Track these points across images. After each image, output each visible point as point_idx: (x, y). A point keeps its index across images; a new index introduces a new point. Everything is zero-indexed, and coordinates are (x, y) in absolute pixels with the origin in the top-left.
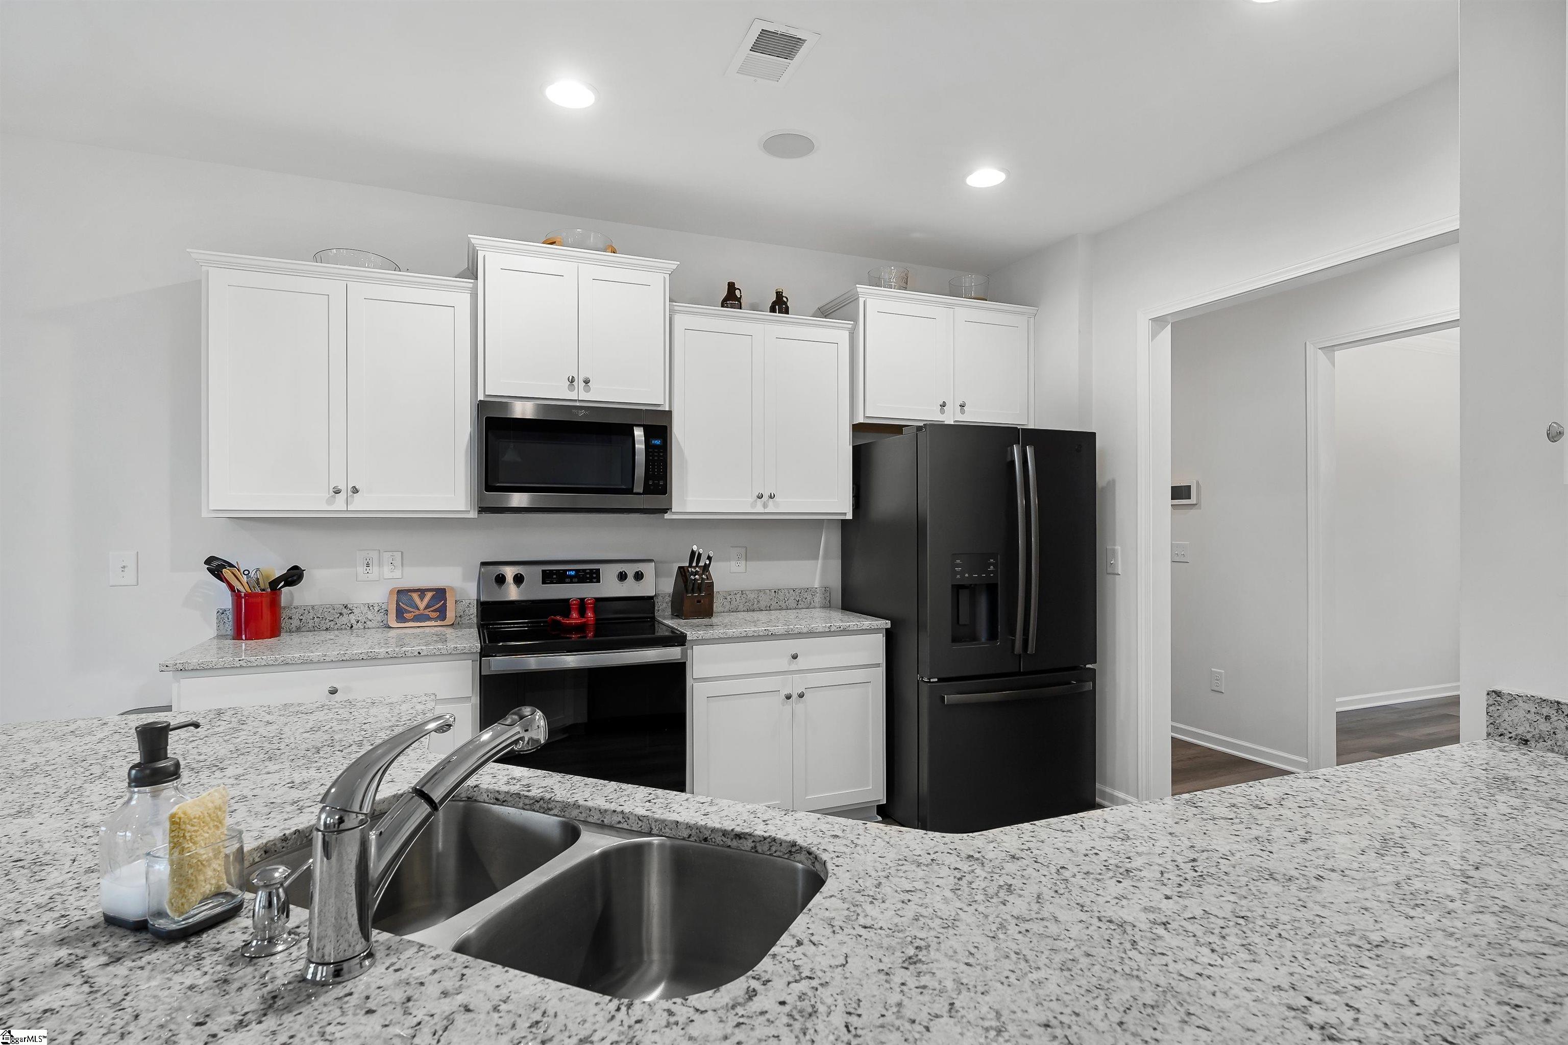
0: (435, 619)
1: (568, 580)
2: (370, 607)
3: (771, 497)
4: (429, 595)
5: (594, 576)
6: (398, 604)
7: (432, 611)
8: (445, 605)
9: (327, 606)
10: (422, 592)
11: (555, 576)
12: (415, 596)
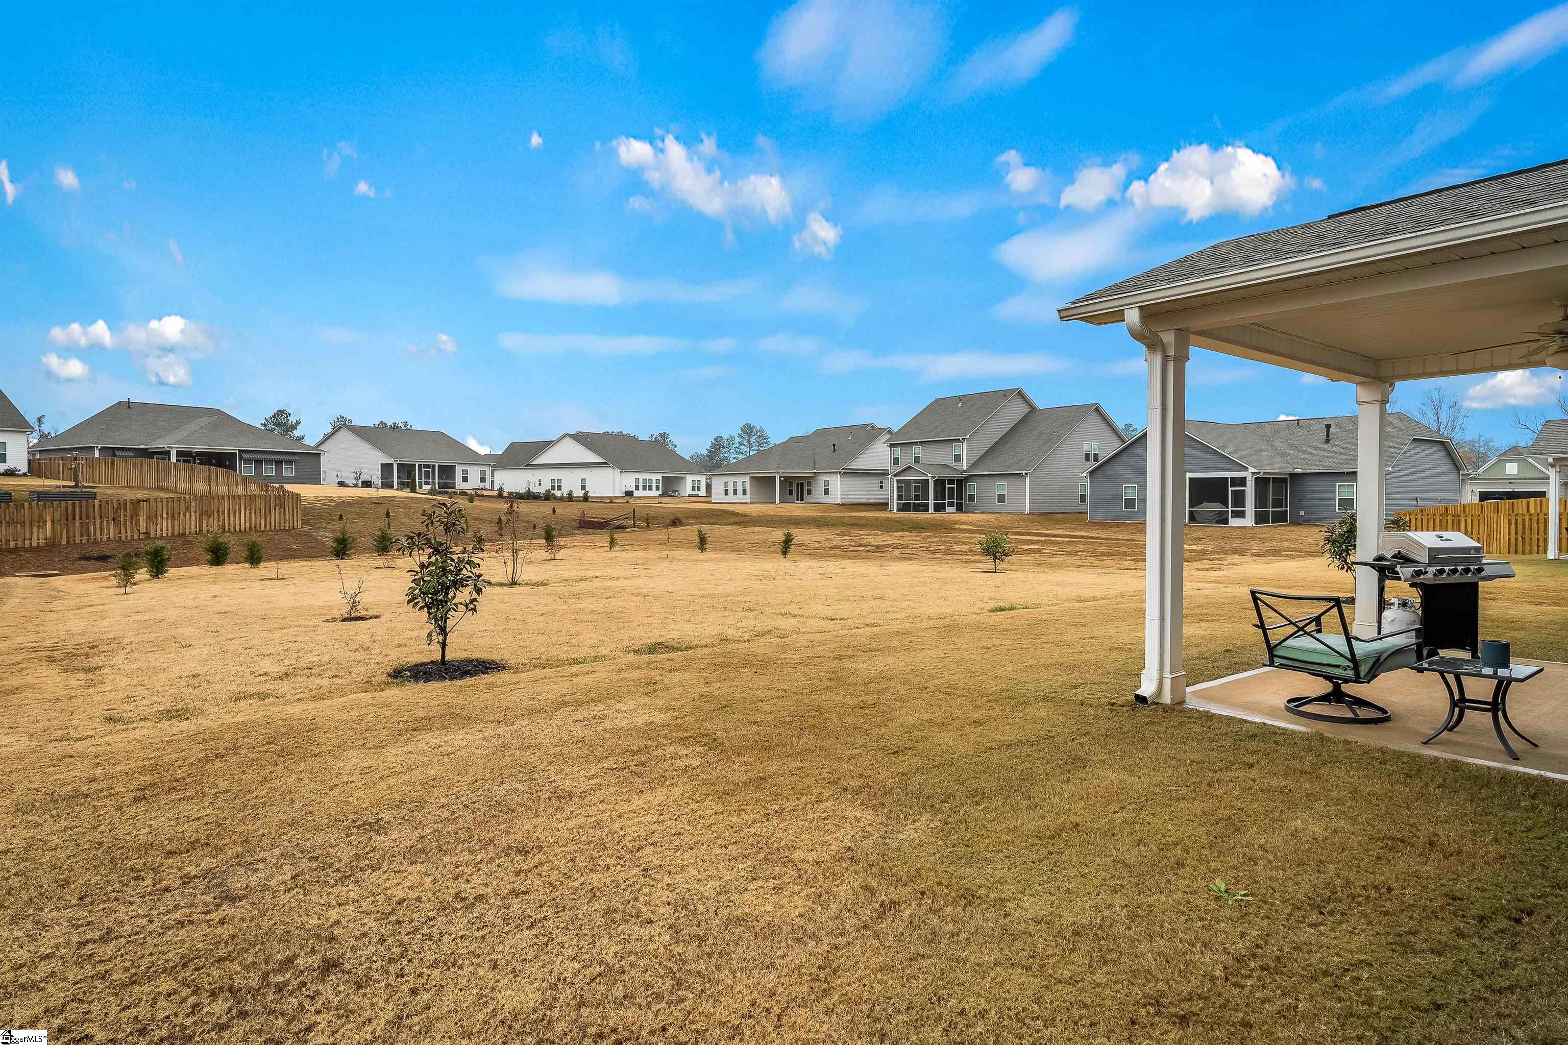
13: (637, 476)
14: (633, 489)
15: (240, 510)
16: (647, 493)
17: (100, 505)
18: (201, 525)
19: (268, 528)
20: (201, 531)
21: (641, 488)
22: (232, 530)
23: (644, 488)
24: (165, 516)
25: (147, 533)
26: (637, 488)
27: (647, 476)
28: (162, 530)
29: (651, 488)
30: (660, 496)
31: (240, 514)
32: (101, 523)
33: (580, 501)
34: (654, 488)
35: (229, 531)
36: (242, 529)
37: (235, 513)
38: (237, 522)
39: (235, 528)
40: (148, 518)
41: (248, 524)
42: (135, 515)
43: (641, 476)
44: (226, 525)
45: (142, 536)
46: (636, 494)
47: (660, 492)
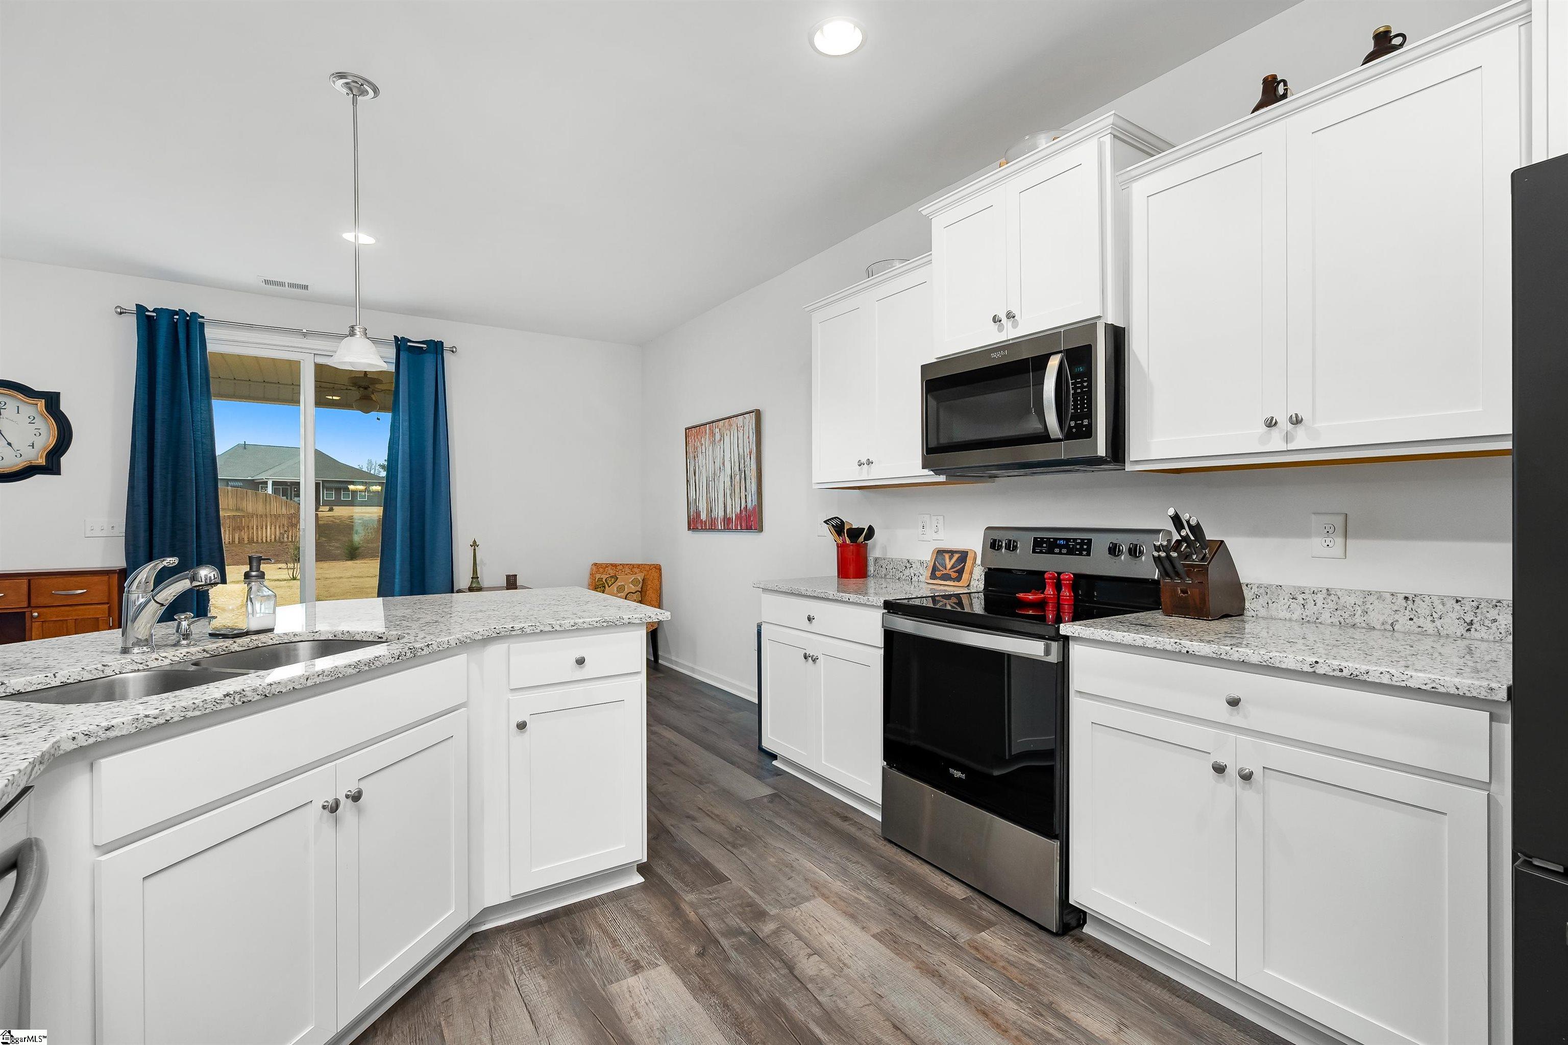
0: (954, 580)
1: (1057, 550)
2: (922, 563)
3: (1297, 421)
4: (956, 556)
5: (1085, 547)
6: (935, 563)
7: (954, 572)
8: (963, 567)
9: (899, 560)
10: (952, 552)
11: (1045, 545)
12: (947, 556)
19: (290, 539)
20: (233, 541)
22: (260, 541)
31: (266, 528)
35: (257, 542)
36: (268, 540)
37: (262, 528)
38: (264, 535)
39: (262, 540)
41: (273, 537)
44: (255, 537)
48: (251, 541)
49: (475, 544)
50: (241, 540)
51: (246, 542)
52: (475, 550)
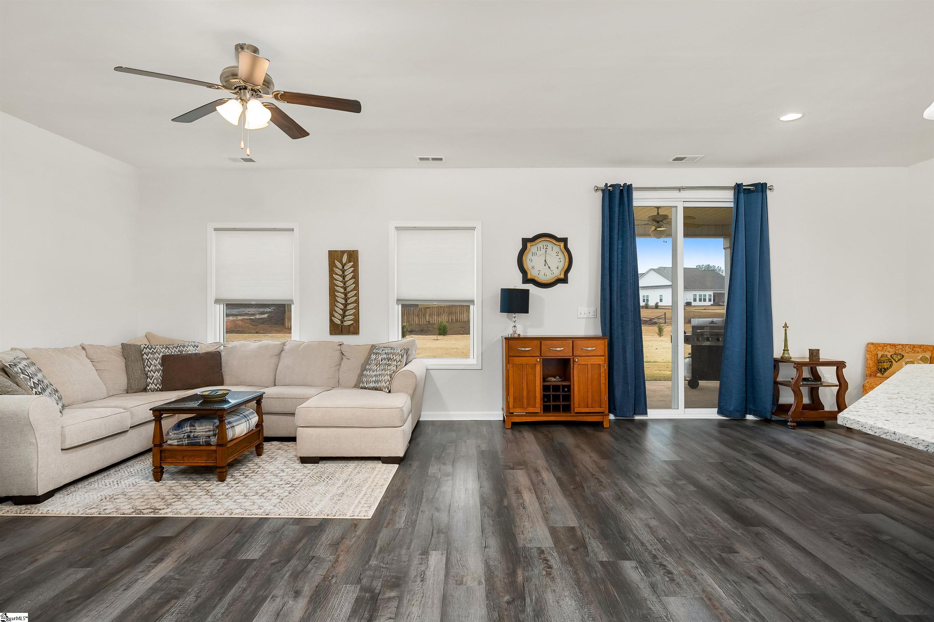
13: (695, 293)
14: (692, 301)
15: (464, 312)
16: (702, 303)
17: (413, 310)
18: (449, 319)
21: (698, 300)
23: (700, 300)
24: (435, 314)
25: (429, 322)
26: (695, 300)
27: (702, 293)
28: (434, 320)
29: (705, 300)
30: (712, 305)
31: (464, 313)
32: (413, 317)
33: (653, 308)
34: (707, 300)
36: (465, 320)
38: (463, 318)
39: (462, 320)
40: (429, 315)
41: (467, 318)
42: (425, 315)
43: (698, 293)
45: (427, 323)
46: (693, 304)
47: (712, 303)
48: (457, 321)
49: (786, 326)
50: (452, 320)
51: (454, 321)
52: (786, 330)
